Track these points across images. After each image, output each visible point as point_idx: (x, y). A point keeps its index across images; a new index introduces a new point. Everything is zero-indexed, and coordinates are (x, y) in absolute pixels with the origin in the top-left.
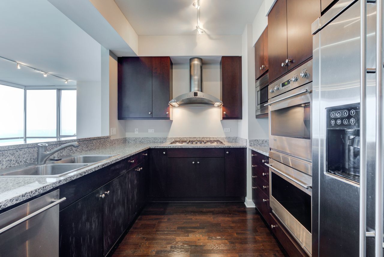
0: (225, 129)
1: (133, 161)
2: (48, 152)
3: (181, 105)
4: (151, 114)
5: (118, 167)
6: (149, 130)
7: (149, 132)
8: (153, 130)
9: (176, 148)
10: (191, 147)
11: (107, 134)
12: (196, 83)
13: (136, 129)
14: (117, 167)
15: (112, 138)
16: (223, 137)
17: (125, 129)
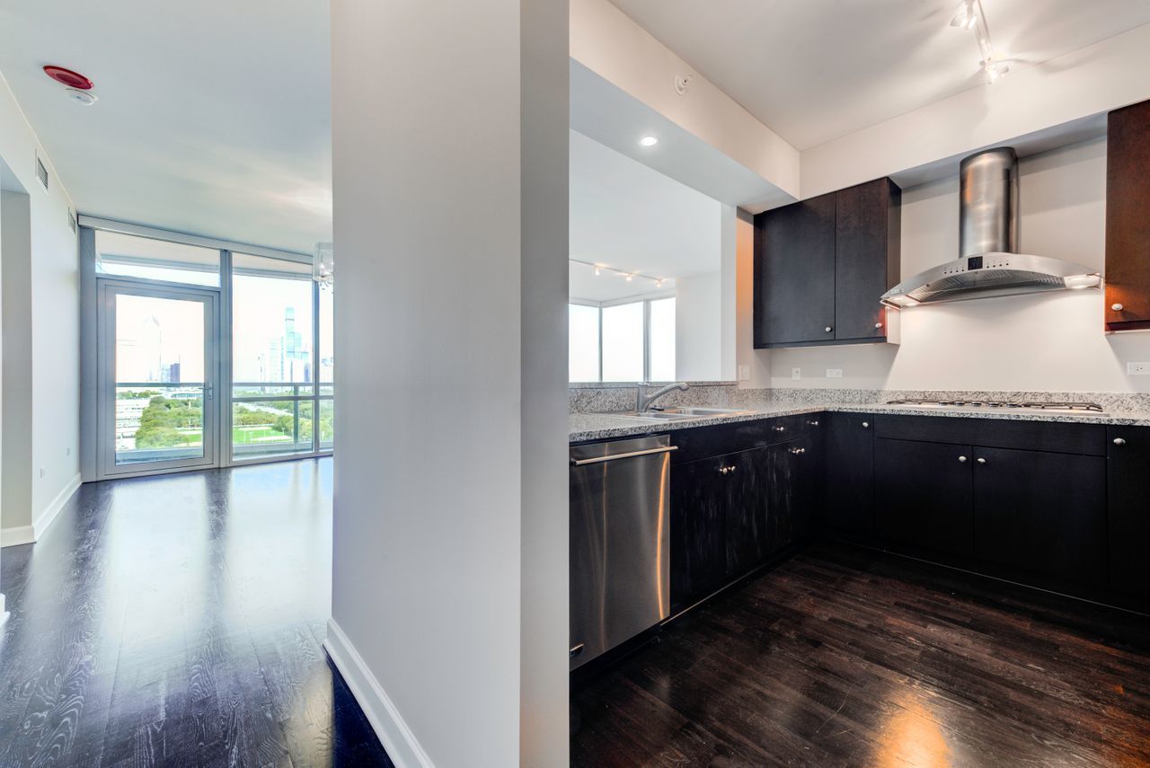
0: (1128, 364)
1: (782, 428)
2: (649, 396)
3: (925, 301)
4: (831, 330)
5: (750, 432)
6: (828, 371)
7: (828, 375)
8: (841, 371)
9: (902, 413)
10: (952, 415)
11: (731, 378)
12: (985, 224)
13: (794, 370)
14: (748, 430)
15: (741, 387)
16: (1117, 393)
17: (769, 368)
